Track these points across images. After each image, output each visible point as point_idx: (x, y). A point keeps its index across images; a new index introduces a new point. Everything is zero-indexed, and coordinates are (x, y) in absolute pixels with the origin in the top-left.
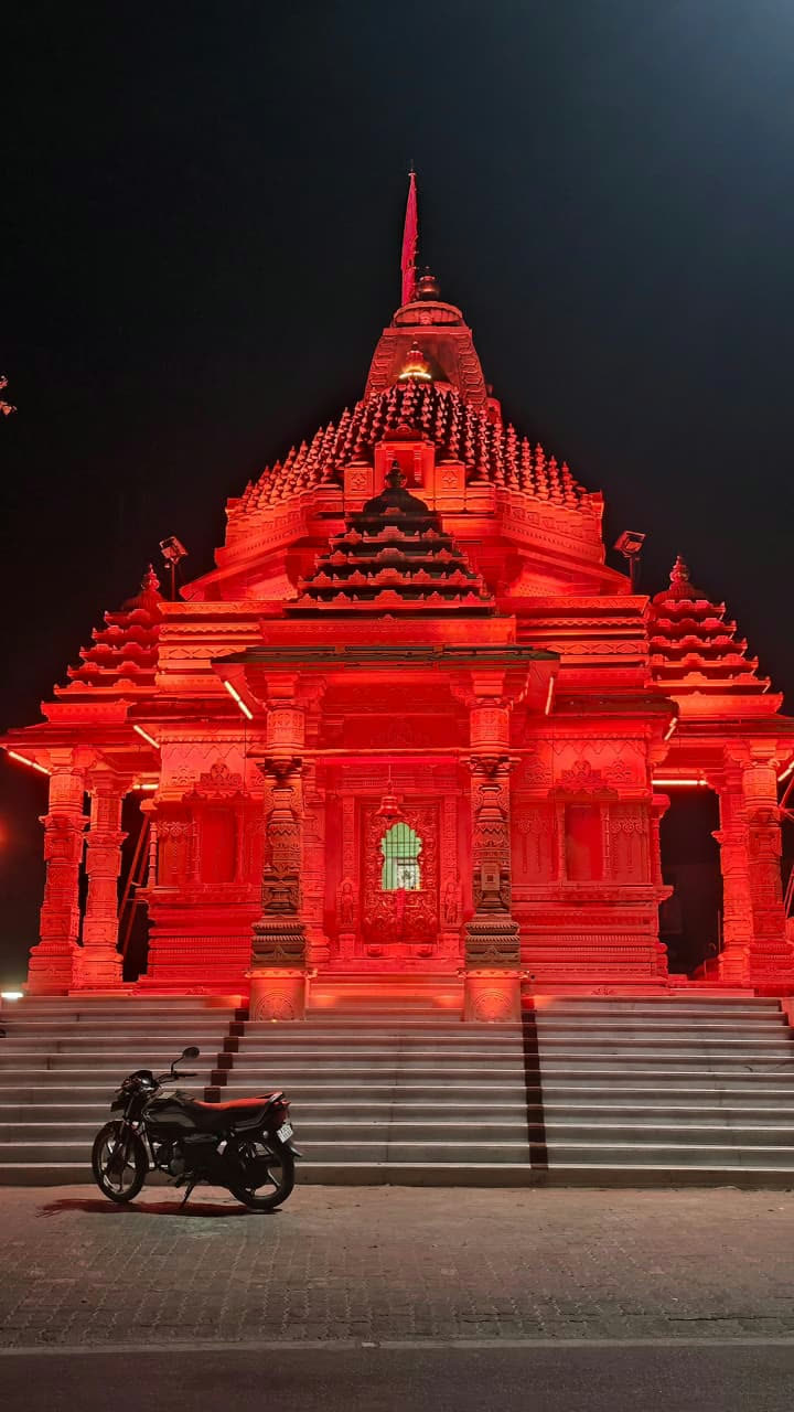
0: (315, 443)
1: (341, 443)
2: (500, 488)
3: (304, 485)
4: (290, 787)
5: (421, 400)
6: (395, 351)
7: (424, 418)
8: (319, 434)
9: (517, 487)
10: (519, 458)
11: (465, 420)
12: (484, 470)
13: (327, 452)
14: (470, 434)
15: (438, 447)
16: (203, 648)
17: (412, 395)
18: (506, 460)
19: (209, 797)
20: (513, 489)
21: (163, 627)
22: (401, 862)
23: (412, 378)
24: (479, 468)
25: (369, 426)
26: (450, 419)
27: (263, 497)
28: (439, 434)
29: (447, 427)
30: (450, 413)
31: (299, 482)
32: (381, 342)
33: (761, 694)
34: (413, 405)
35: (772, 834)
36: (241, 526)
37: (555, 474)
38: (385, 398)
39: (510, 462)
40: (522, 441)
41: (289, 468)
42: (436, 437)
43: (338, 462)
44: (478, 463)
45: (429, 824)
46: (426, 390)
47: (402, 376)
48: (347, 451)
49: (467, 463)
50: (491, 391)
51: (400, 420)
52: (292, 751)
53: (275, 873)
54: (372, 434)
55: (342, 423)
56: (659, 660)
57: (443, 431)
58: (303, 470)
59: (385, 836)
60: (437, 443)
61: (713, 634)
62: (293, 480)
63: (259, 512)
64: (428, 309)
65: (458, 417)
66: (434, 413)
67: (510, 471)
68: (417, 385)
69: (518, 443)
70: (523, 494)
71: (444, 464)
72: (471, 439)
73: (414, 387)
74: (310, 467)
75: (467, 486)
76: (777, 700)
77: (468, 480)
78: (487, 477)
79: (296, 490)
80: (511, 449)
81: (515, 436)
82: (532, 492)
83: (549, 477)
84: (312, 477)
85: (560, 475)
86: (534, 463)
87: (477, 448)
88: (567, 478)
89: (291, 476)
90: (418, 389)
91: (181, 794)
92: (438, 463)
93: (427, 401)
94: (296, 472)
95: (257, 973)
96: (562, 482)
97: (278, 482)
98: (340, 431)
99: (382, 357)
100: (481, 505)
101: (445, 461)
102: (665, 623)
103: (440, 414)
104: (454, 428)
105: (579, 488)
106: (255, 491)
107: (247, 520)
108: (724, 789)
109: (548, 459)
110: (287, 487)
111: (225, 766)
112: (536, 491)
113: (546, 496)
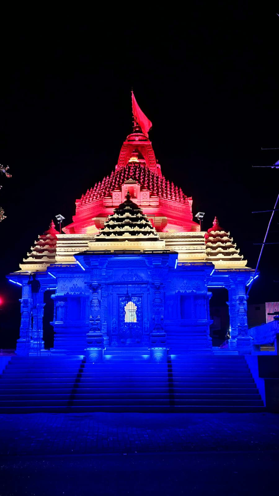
0: (103, 182)
1: (112, 183)
2: (160, 198)
3: (100, 197)
4: (97, 293)
5: (136, 169)
6: (127, 149)
7: (137, 176)
8: (104, 179)
9: (165, 197)
10: (166, 187)
11: (149, 175)
13: (107, 186)
14: (151, 180)
15: (141, 185)
16: (70, 248)
17: (133, 168)
19: (72, 294)
21: (58, 242)
22: (131, 311)
23: (133, 162)
24: (154, 192)
25: (120, 178)
26: (145, 175)
27: (87, 200)
29: (144, 178)
30: (145, 173)
31: (98, 196)
32: (123, 146)
33: (240, 260)
34: (133, 172)
35: (244, 304)
36: (81, 209)
37: (177, 192)
38: (125, 168)
39: (163, 189)
40: (167, 181)
41: (96, 190)
42: (141, 182)
43: (111, 190)
44: (153, 190)
45: (139, 302)
46: (137, 166)
47: (130, 161)
48: (113, 186)
49: (150, 190)
50: (158, 161)
51: (129, 177)
52: (98, 282)
53: (93, 319)
54: (121, 181)
55: (112, 176)
56: (209, 250)
58: (100, 192)
59: (126, 306)
60: (141, 184)
61: (226, 242)
62: (96, 195)
63: (86, 205)
64: (138, 136)
65: (147, 174)
66: (140, 174)
67: (163, 192)
68: (134, 164)
69: (166, 182)
70: (167, 200)
71: (143, 191)
72: (151, 182)
74: (102, 191)
76: (246, 262)
77: (151, 196)
78: (156, 194)
79: (98, 198)
80: (164, 184)
81: (165, 180)
82: (170, 198)
83: (175, 193)
84: (103, 194)
85: (179, 192)
86: (171, 189)
87: (153, 185)
88: (181, 193)
89: (96, 193)
90: (135, 166)
91: (64, 293)
92: (141, 190)
93: (138, 170)
95: (88, 349)
96: (179, 195)
97: (92, 195)
98: (111, 179)
99: (123, 151)
100: (155, 204)
102: (211, 238)
103: (142, 174)
104: (146, 179)
105: (185, 196)
106: (85, 198)
107: (83, 207)
108: (230, 289)
109: (175, 187)
110: (95, 197)
111: (77, 285)
112: (171, 198)
113: (174, 200)
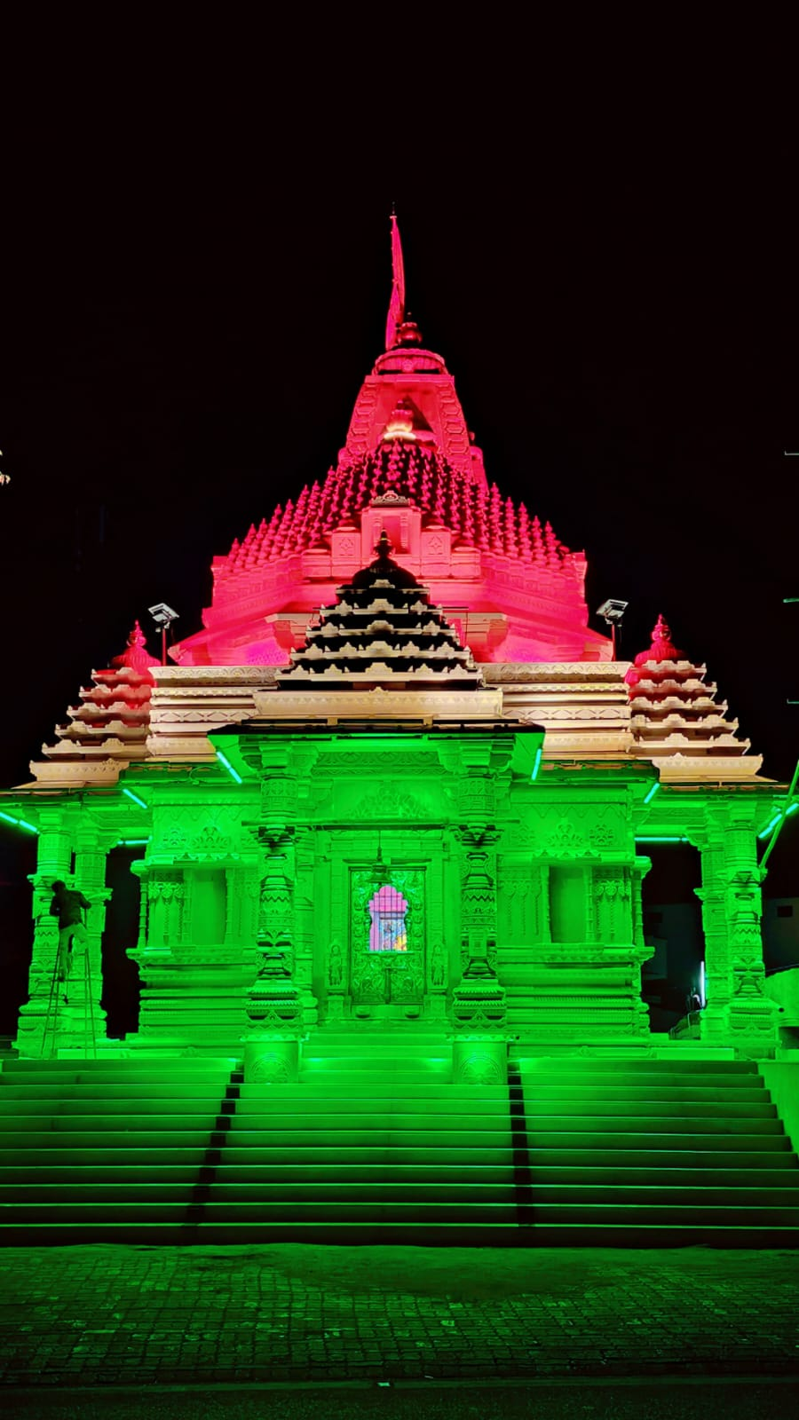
0: (301, 502)
1: (328, 503)
2: (484, 553)
3: (292, 549)
4: (283, 855)
5: (406, 462)
6: (376, 399)
7: (410, 483)
8: (305, 492)
9: (501, 551)
10: (503, 519)
11: (450, 479)
12: (469, 535)
13: (313, 513)
14: (455, 497)
15: (424, 512)
16: (195, 711)
17: (398, 458)
18: (489, 522)
19: (200, 860)
20: (497, 554)
21: (155, 691)
22: (382, 915)
23: (397, 439)
24: (464, 534)
25: (355, 489)
26: (434, 481)
27: (250, 559)
28: (424, 499)
29: (432, 491)
30: (435, 474)
31: (287, 546)
32: (363, 389)
33: (741, 755)
34: (398, 469)
35: (752, 895)
36: (230, 588)
37: (538, 534)
38: (370, 458)
39: (494, 524)
40: (505, 500)
41: (277, 527)
42: (422, 502)
43: (325, 526)
44: (463, 529)
45: (416, 887)
46: (411, 451)
47: (387, 436)
48: (334, 515)
49: (453, 529)
50: (473, 438)
51: (386, 485)
52: (284, 819)
53: (268, 939)
54: (360, 499)
55: (328, 483)
56: (641, 721)
57: (429, 494)
58: (290, 532)
59: (373, 898)
60: (423, 509)
61: (693, 695)
62: (280, 542)
63: (246, 573)
64: (410, 357)
65: (443, 478)
66: (419, 476)
67: (495, 535)
68: (402, 446)
69: (502, 503)
70: (507, 559)
71: (430, 530)
72: (456, 503)
73: (400, 449)
74: (297, 529)
75: (453, 550)
76: (758, 761)
77: (453, 546)
78: (472, 542)
79: (284, 553)
80: (495, 510)
81: (499, 496)
82: (515, 555)
83: (532, 538)
84: (300, 541)
85: (543, 535)
86: (517, 524)
87: (461, 511)
88: (551, 538)
89: (278, 538)
90: (403, 451)
91: (173, 856)
92: (424, 528)
93: (412, 463)
94: (283, 533)
95: (252, 1038)
96: (545, 544)
97: (265, 543)
98: (326, 491)
99: (364, 405)
100: (467, 571)
101: (430, 527)
102: (647, 684)
103: (426, 477)
104: (440, 492)
105: (563, 548)
106: (242, 551)
107: (235, 581)
108: (706, 846)
109: (531, 518)
110: (274, 550)
111: (215, 829)
112: (520, 554)
113: (529, 559)
